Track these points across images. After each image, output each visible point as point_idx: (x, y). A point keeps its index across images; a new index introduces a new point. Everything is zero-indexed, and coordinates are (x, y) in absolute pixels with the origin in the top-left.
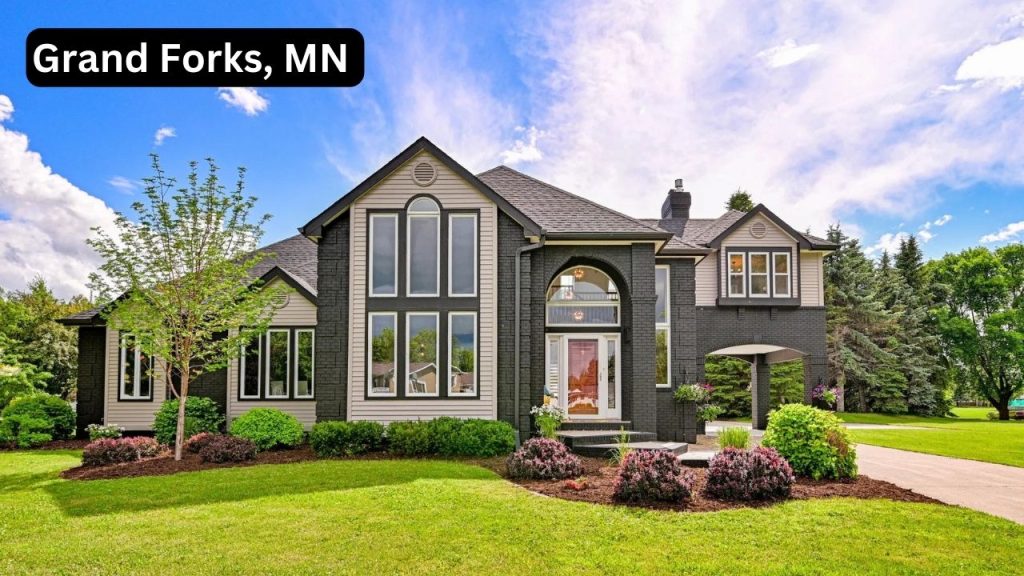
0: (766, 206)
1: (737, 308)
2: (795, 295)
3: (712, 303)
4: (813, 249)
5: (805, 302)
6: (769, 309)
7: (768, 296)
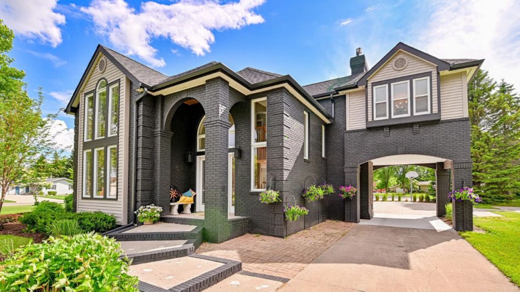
0: (405, 43)
1: (381, 128)
2: (435, 110)
3: (364, 127)
4: (451, 69)
5: (444, 117)
6: (410, 125)
7: (409, 115)
